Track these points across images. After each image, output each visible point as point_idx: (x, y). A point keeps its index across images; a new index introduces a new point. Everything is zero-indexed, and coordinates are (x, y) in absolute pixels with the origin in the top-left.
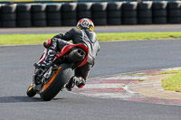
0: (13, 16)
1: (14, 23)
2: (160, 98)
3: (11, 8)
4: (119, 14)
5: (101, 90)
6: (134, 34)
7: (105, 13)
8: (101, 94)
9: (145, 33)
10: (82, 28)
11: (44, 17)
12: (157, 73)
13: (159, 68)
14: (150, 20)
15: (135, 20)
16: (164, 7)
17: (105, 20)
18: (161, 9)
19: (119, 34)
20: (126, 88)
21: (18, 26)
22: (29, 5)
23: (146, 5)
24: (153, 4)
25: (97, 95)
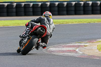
0: (14, 10)
1: (15, 14)
2: (96, 55)
3: (13, 6)
4: (73, 9)
5: (63, 51)
6: (82, 20)
7: (66, 8)
8: (63, 53)
9: (88, 20)
10: (45, 17)
11: (32, 10)
12: (95, 41)
13: (95, 39)
14: (91, 12)
15: (82, 12)
16: (99, 5)
17: (65, 12)
18: (97, 6)
19: (74, 20)
20: (77, 50)
21: (17, 15)
22: (23, 4)
23: (89, 4)
24: (92, 3)
25: (61, 54)
